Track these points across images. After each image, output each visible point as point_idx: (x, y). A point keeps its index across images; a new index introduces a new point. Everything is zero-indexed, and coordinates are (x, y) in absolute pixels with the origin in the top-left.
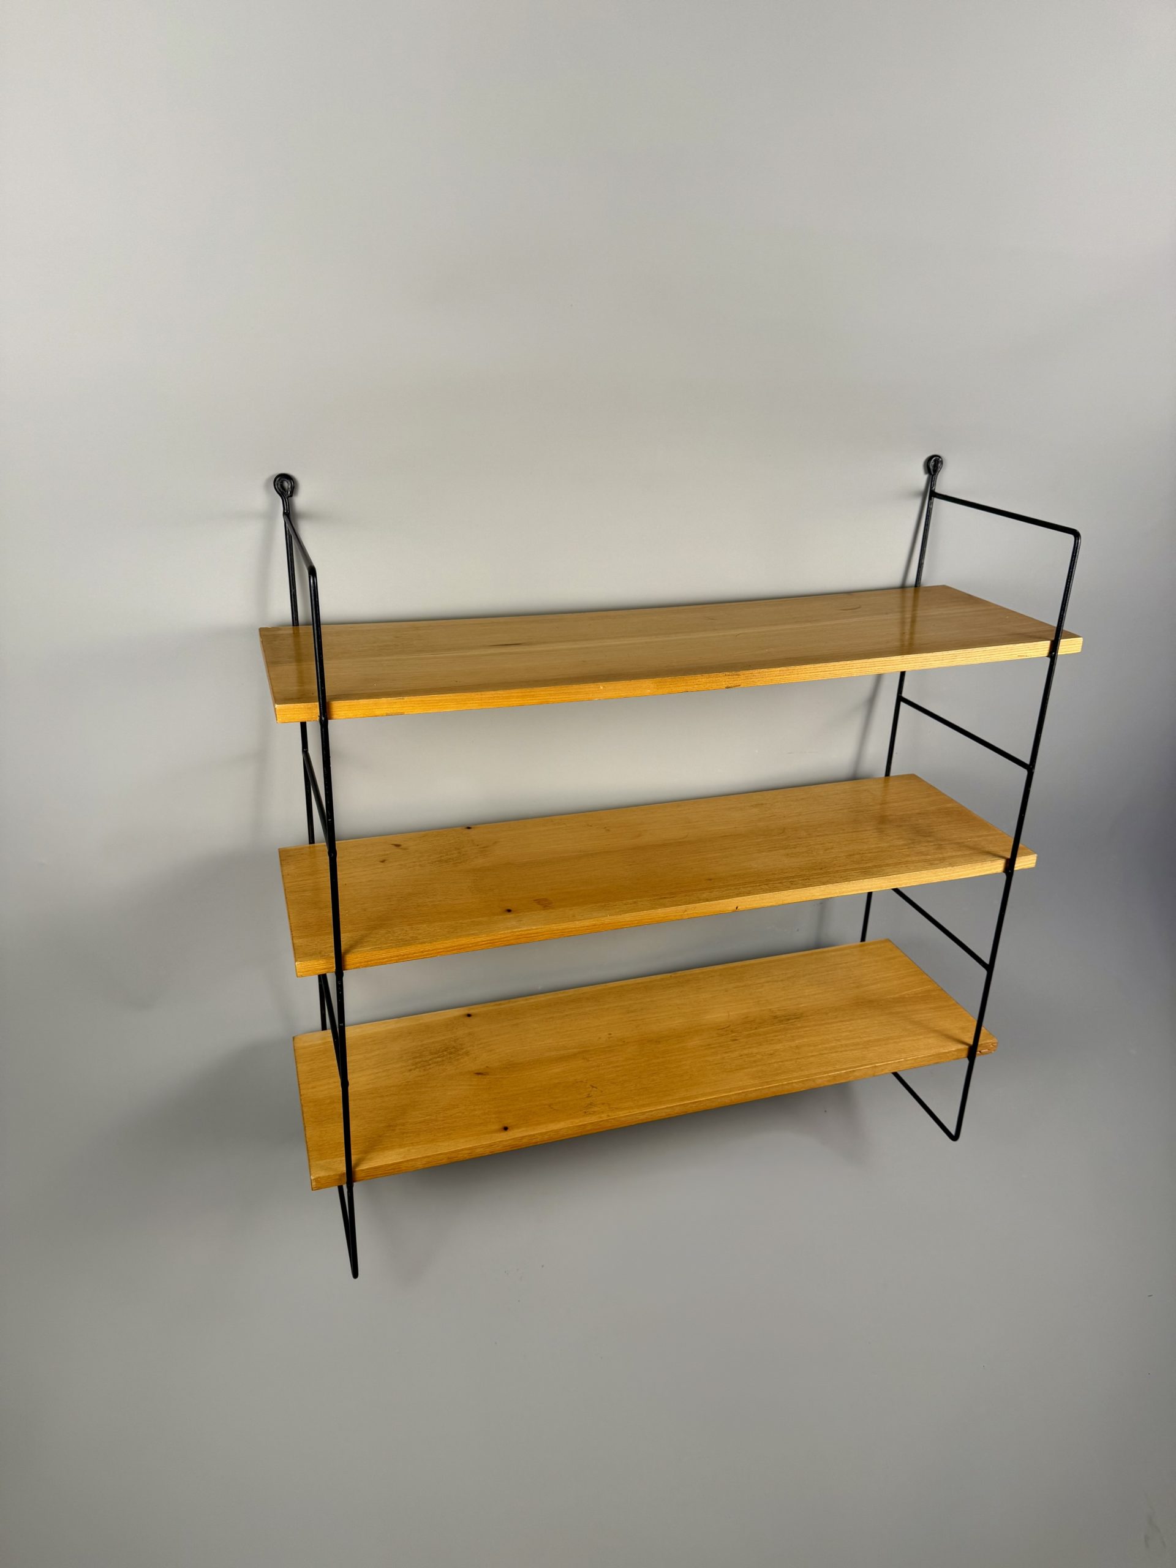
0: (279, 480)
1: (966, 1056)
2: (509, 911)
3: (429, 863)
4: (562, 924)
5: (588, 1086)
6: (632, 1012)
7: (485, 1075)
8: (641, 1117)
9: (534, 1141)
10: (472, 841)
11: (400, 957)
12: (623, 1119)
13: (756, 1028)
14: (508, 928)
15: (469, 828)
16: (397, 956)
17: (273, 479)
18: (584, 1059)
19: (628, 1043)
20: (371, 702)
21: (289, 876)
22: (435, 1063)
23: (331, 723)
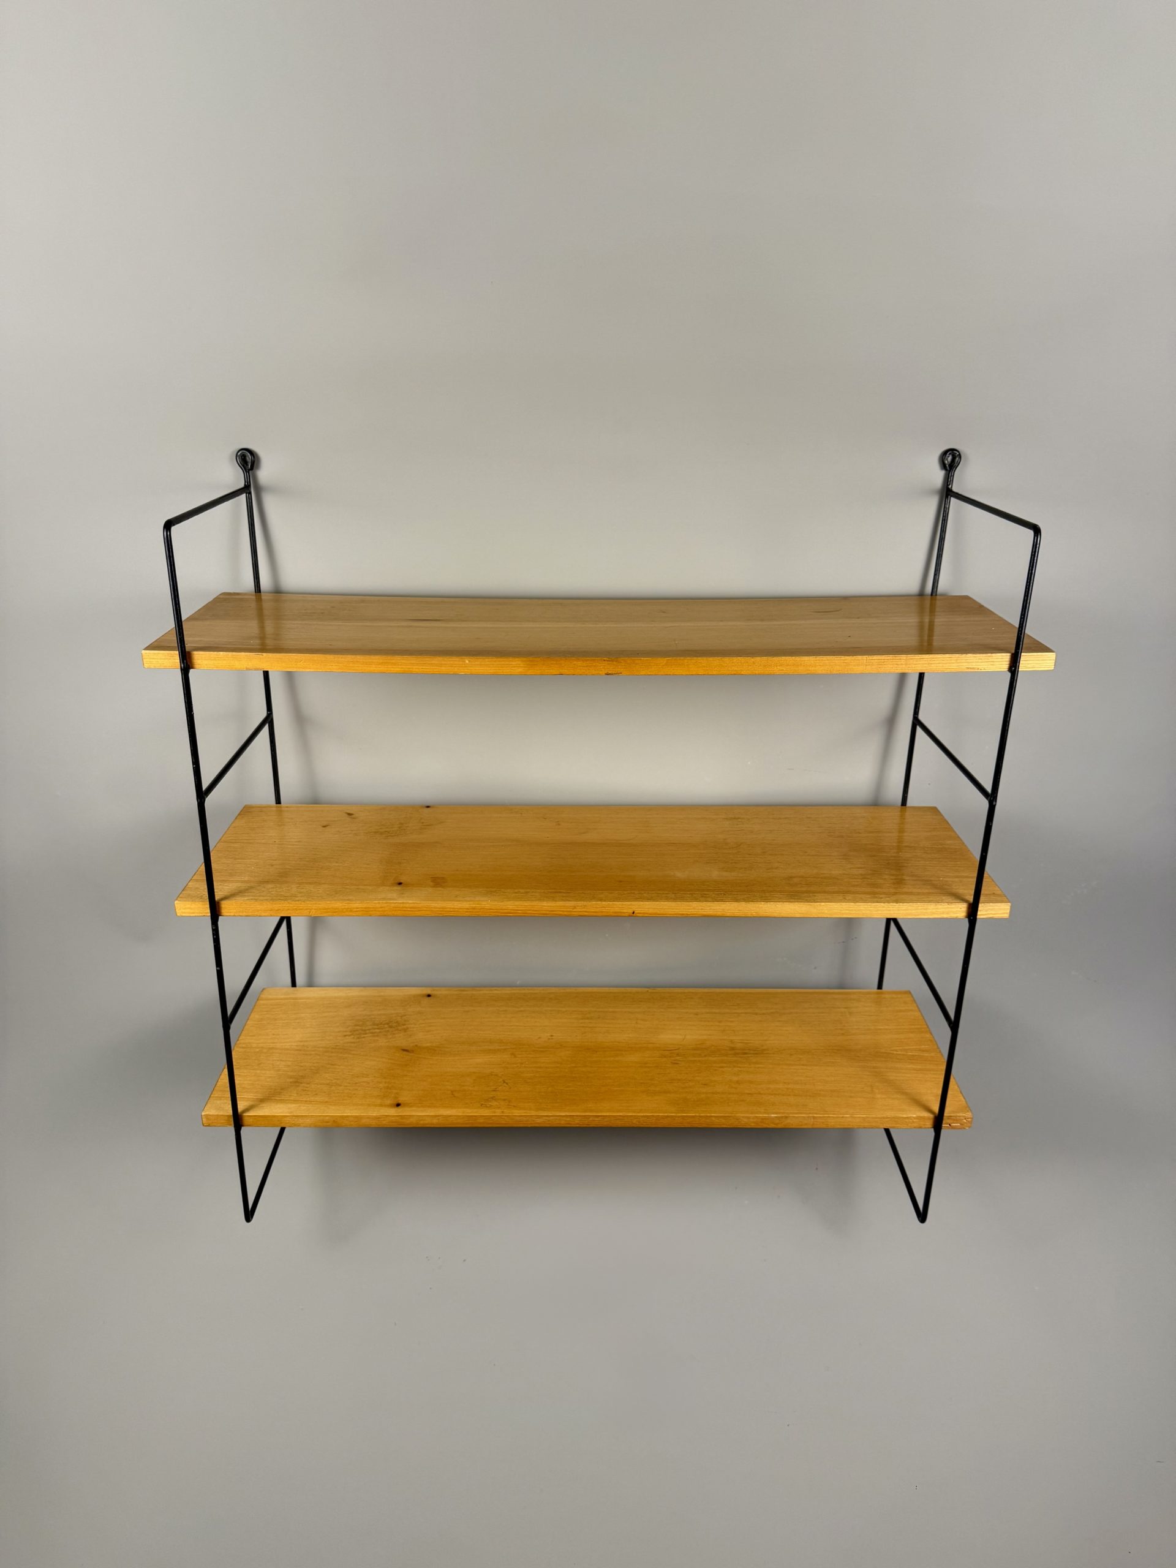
0: (244, 454)
1: (931, 1126)
2: (401, 884)
3: (365, 833)
5: (501, 1080)
6: (588, 1018)
7: (410, 1052)
8: (539, 1121)
9: (422, 1122)
10: (421, 818)
12: (518, 1118)
13: (705, 1056)
15: (428, 807)
17: (235, 453)
18: (512, 1054)
19: (564, 1047)
20: (230, 655)
22: (372, 1033)
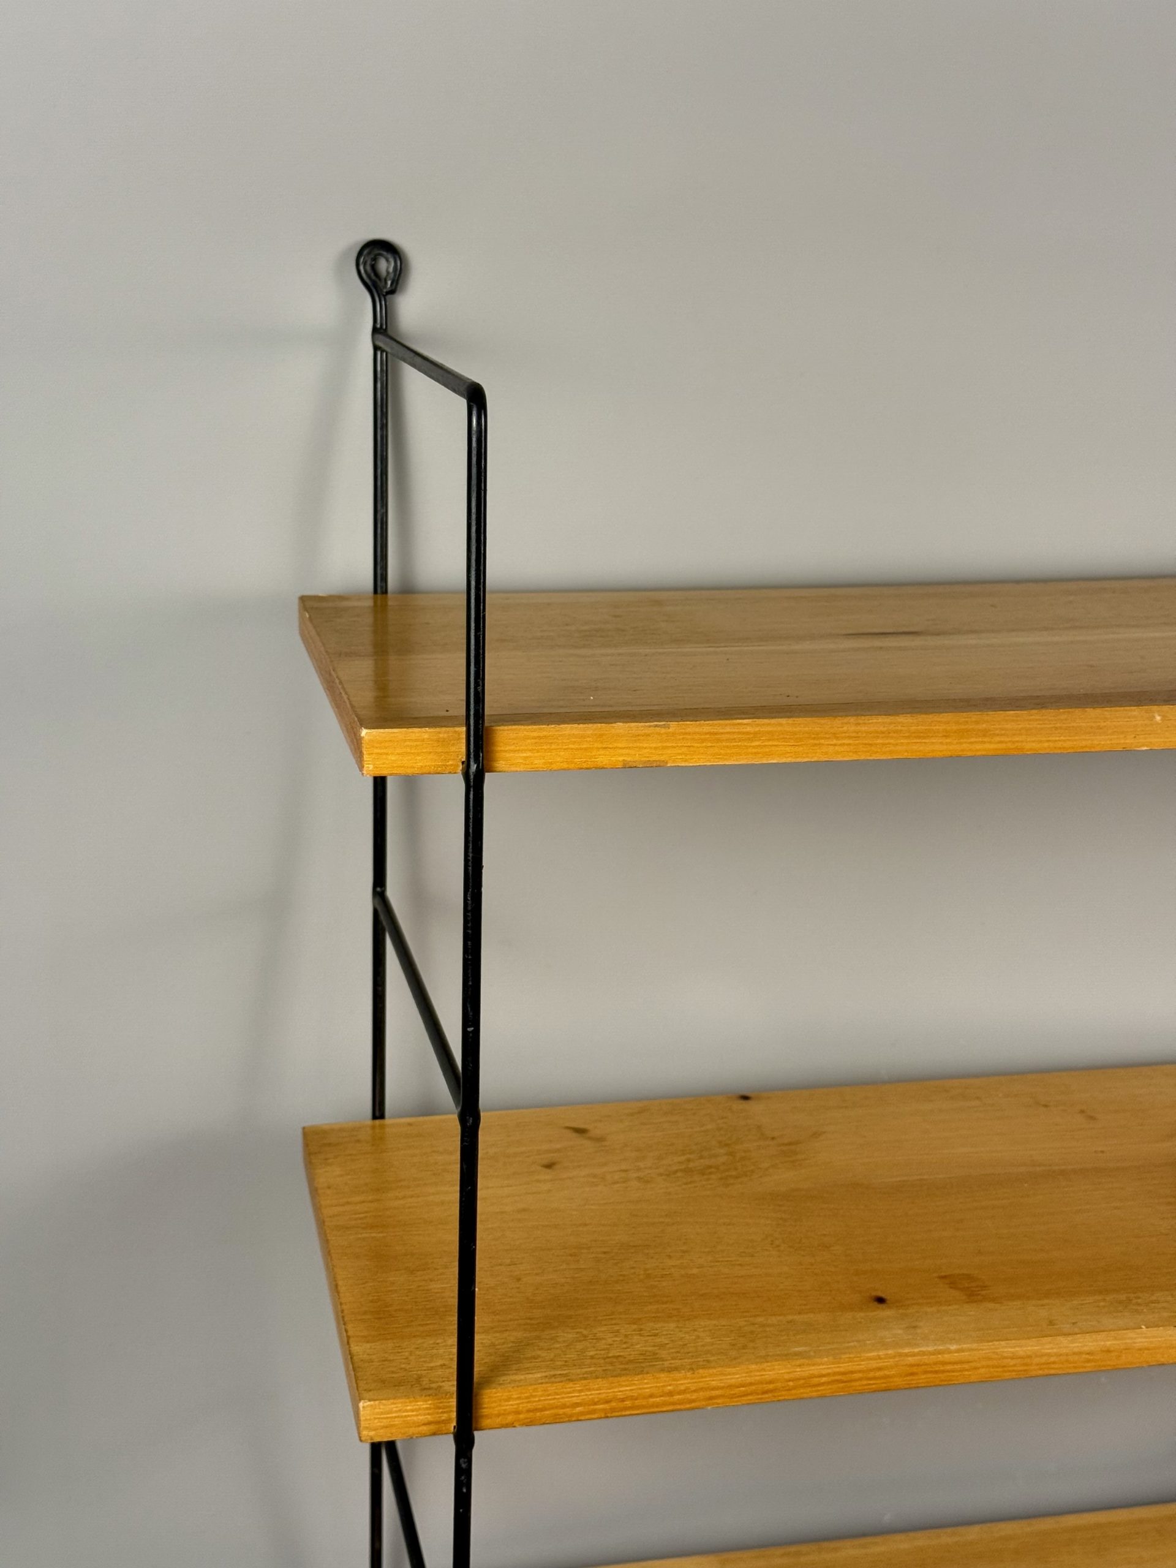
0: (369, 253)
2: (880, 1300)
3: (661, 1175)
4: (1023, 1342)
10: (759, 1127)
11: (613, 1404)
14: (885, 1345)
15: (745, 1098)
16: (607, 1402)
17: (355, 255)
20: (589, 732)
21: (329, 1192)
23: (490, 781)
